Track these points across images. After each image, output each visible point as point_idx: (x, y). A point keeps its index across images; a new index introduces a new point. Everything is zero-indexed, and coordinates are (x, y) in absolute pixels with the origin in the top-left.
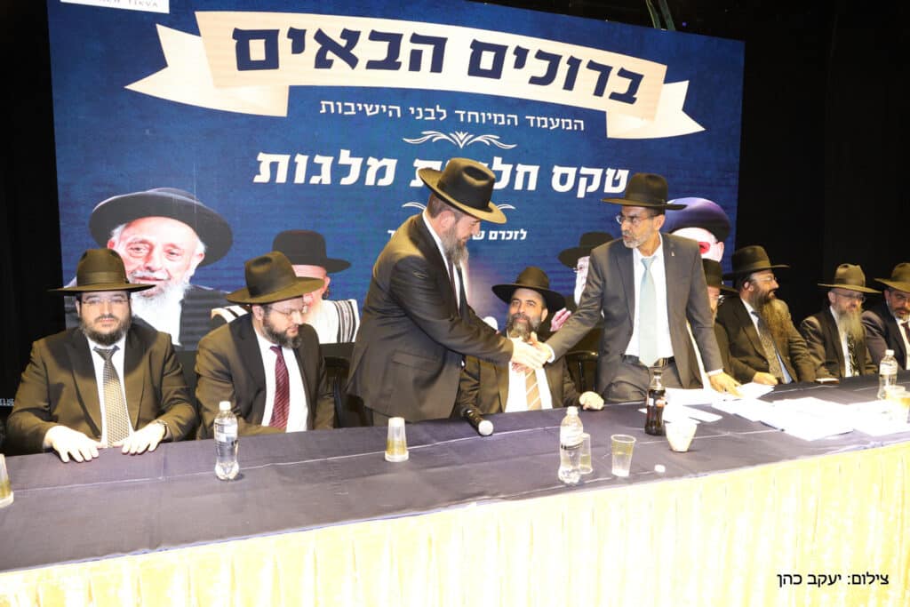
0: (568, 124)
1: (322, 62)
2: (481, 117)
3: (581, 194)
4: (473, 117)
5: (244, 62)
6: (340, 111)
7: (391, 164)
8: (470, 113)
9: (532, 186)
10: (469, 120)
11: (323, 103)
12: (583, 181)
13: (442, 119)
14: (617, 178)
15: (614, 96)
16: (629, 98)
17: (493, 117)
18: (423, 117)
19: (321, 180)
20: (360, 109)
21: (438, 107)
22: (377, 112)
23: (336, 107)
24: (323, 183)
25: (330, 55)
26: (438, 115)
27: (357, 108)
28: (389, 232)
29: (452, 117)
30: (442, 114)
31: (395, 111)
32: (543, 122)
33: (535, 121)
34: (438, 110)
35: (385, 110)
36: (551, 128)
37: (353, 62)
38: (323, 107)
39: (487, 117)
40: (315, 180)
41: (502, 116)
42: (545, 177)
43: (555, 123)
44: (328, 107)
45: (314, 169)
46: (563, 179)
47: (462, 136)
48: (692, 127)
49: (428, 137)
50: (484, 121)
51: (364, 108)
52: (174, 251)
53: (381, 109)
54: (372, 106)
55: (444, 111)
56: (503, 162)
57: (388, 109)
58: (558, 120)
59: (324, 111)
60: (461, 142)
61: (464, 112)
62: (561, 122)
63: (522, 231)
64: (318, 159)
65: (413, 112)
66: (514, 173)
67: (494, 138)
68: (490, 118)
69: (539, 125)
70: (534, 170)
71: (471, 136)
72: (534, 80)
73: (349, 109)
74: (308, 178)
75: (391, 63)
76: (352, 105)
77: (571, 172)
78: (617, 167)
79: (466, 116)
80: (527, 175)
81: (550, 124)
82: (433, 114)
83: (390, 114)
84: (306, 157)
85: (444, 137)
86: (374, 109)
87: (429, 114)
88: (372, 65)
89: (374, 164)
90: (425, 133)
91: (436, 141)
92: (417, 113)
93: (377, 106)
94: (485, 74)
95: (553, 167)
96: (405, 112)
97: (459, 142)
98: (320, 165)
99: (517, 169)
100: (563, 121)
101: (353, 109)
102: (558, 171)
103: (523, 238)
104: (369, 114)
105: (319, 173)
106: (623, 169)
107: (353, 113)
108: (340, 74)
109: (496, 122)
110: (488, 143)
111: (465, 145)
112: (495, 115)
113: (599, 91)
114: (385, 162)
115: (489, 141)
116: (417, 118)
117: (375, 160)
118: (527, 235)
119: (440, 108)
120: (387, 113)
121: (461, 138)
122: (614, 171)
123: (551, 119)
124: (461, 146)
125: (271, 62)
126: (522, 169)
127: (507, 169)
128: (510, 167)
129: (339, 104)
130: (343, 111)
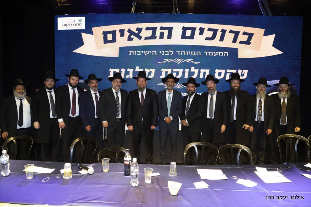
0: (222, 54)
1: (130, 39)
2: (186, 53)
4: (183, 53)
5: (106, 41)
6: (136, 54)
7: (153, 71)
8: (182, 52)
10: (182, 54)
11: (130, 52)
12: (228, 75)
13: (171, 54)
14: (243, 73)
15: (241, 42)
16: (248, 42)
17: (191, 53)
18: (165, 54)
19: (129, 77)
21: (170, 50)
22: (148, 53)
23: (134, 53)
24: (130, 77)
25: (132, 36)
26: (170, 53)
27: (141, 53)
29: (175, 54)
30: (171, 53)
31: (154, 53)
32: (211, 53)
33: (208, 53)
34: (170, 51)
36: (214, 56)
37: (140, 38)
38: (130, 53)
39: (188, 53)
40: (127, 77)
41: (195, 52)
43: (216, 54)
44: (132, 53)
45: (127, 73)
46: (220, 74)
47: (179, 60)
48: (277, 52)
49: (166, 61)
50: (187, 54)
51: (144, 52)
53: (150, 52)
54: (146, 52)
55: (172, 52)
56: (195, 69)
57: (152, 52)
58: (217, 52)
59: (130, 54)
62: (218, 53)
64: (128, 70)
65: (161, 53)
66: (199, 73)
67: (191, 60)
68: (190, 53)
69: (209, 55)
70: (207, 71)
71: (183, 60)
72: (207, 39)
73: (139, 53)
74: (125, 76)
75: (153, 37)
76: (140, 52)
77: (223, 71)
79: (180, 53)
80: (205, 73)
81: (214, 54)
82: (168, 53)
83: (153, 54)
84: (125, 69)
85: (172, 60)
86: (147, 53)
87: (167, 53)
88: (146, 38)
89: (147, 71)
90: (165, 60)
91: (170, 62)
92: (162, 53)
93: (148, 52)
94: (188, 38)
95: (215, 70)
96: (158, 53)
97: (178, 62)
98: (129, 72)
99: (201, 71)
100: (219, 53)
101: (140, 53)
102: (217, 71)
104: (145, 54)
105: (129, 74)
106: (245, 69)
107: (140, 54)
108: (136, 42)
109: (192, 54)
110: (189, 62)
111: (180, 63)
112: (192, 52)
113: (235, 41)
114: (151, 70)
115: (189, 61)
116: (163, 55)
117: (148, 69)
119: (171, 51)
121: (179, 61)
122: (242, 70)
123: (214, 52)
124: (179, 63)
125: (114, 40)
126: (202, 71)
127: (196, 71)
128: (198, 70)
129: (135, 52)
130: (137, 54)
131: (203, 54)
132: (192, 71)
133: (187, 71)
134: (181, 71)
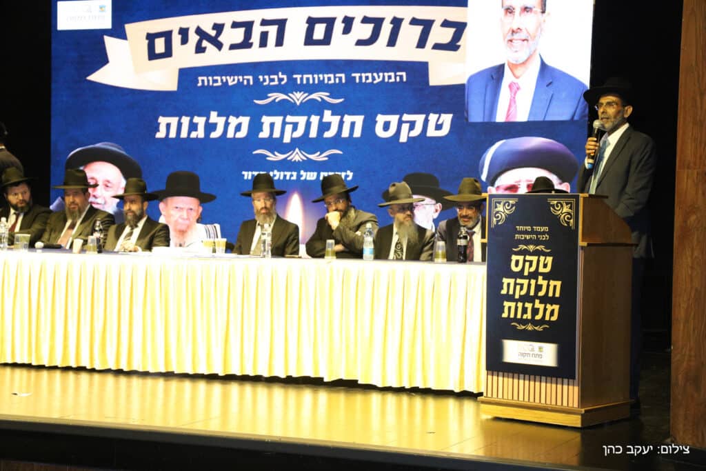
0: (391, 77)
1: (200, 49)
2: (314, 79)
3: (403, 139)
4: (308, 79)
5: (152, 55)
6: (211, 84)
7: (245, 121)
8: (305, 76)
9: (357, 133)
10: (305, 82)
11: (200, 78)
12: (405, 127)
13: (283, 83)
14: (440, 122)
15: (437, 47)
16: (453, 46)
17: (324, 78)
18: (269, 83)
19: (198, 135)
20: (224, 81)
21: (280, 73)
22: (236, 82)
23: (208, 81)
24: (199, 137)
25: (205, 43)
26: (280, 80)
27: (222, 80)
28: (243, 173)
29: (292, 80)
30: (283, 79)
31: (248, 80)
32: (367, 77)
33: (361, 78)
34: (280, 76)
35: (241, 80)
36: (375, 82)
37: (219, 46)
38: (200, 82)
39: (319, 78)
40: (193, 135)
41: (332, 76)
42: (369, 125)
43: (379, 77)
44: (203, 81)
45: (193, 127)
46: (386, 126)
47: (298, 95)
49: (273, 98)
51: (227, 80)
52: (109, 185)
53: (239, 80)
54: (232, 77)
55: (284, 77)
56: (333, 114)
57: (243, 79)
58: (381, 74)
59: (200, 84)
60: (298, 100)
61: (300, 76)
62: (384, 77)
63: (349, 173)
64: (196, 119)
65: (261, 80)
66: (341, 123)
67: (325, 95)
68: (321, 78)
69: (364, 80)
70: (359, 120)
71: (306, 95)
72: (360, 43)
73: (216, 81)
74: (189, 133)
75: (246, 44)
76: (219, 78)
77: (394, 119)
78: (440, 112)
79: (302, 79)
80: (353, 124)
81: (374, 79)
82: (276, 79)
83: (245, 82)
84: (188, 118)
85: (285, 97)
86: (234, 80)
87: (273, 80)
88: (233, 47)
89: (233, 121)
90: (270, 95)
91: (279, 101)
92: (264, 80)
93: (236, 78)
94: (318, 43)
95: (376, 116)
96: (256, 80)
97: (296, 100)
98: (198, 123)
99: (344, 120)
100: (386, 74)
101: (219, 81)
102: (381, 119)
103: (349, 179)
104: (230, 84)
105: (196, 130)
106: (445, 113)
107: (220, 84)
108: (213, 57)
109: (326, 81)
110: (320, 99)
111: (301, 103)
112: (326, 76)
113: (422, 43)
114: (241, 119)
115: (321, 97)
116: (265, 84)
117: (235, 118)
118: (353, 176)
119: (282, 74)
120: (243, 82)
121: (298, 97)
122: (437, 116)
123: (375, 75)
124: (298, 103)
125: (168, 53)
126: (348, 119)
127: (335, 120)
128: (338, 118)
129: (210, 78)
130: (213, 83)
131: (350, 80)
132: (325, 119)
133: (315, 120)
134: (302, 120)
